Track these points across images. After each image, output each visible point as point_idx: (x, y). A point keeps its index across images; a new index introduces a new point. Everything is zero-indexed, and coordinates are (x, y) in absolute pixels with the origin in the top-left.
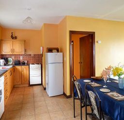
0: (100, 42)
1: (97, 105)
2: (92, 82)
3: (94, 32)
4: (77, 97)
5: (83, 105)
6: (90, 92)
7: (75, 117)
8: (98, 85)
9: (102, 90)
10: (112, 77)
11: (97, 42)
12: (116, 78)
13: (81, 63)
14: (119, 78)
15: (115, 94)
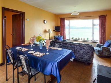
0: (28, 20)
1: (26, 64)
2: (22, 48)
3: (24, 13)
4: (10, 63)
5: (15, 67)
6: (21, 56)
7: (7, 80)
8: (27, 49)
9: (30, 52)
10: (36, 42)
11: (26, 20)
12: (38, 43)
13: (14, 34)
14: (40, 43)
15: (38, 53)
